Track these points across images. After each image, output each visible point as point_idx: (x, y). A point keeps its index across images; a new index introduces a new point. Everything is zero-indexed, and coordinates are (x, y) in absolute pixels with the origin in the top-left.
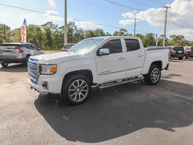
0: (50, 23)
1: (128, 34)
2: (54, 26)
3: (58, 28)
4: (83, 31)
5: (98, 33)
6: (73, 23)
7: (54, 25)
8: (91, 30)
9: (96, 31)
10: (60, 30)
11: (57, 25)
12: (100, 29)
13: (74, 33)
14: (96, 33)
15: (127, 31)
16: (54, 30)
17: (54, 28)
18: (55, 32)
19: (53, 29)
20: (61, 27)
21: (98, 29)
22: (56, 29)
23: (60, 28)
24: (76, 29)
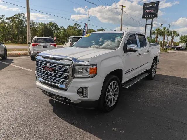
1: (81, 28)
3: (5, 18)
4: (35, 24)
5: (51, 26)
6: (23, 14)
8: (43, 23)
9: (49, 25)
10: (7, 21)
11: (4, 15)
12: (53, 22)
14: (49, 26)
15: (80, 26)
20: (8, 17)
21: (51, 23)
22: (2, 20)
23: (7, 19)
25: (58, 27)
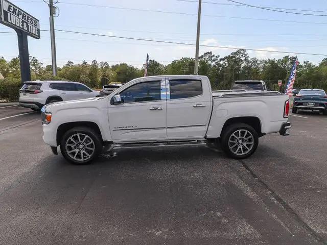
0: (208, 53)
2: (214, 58)
3: (219, 59)
4: (258, 62)
6: (243, 50)
7: (213, 56)
8: (272, 59)
9: (282, 61)
10: (222, 62)
11: (219, 56)
12: (290, 56)
13: (242, 66)
14: (282, 64)
16: (214, 63)
17: (214, 60)
18: (214, 66)
19: (212, 62)
20: (223, 57)
21: (285, 57)
22: (216, 61)
23: (221, 60)
24: (246, 60)
25: (299, 63)
